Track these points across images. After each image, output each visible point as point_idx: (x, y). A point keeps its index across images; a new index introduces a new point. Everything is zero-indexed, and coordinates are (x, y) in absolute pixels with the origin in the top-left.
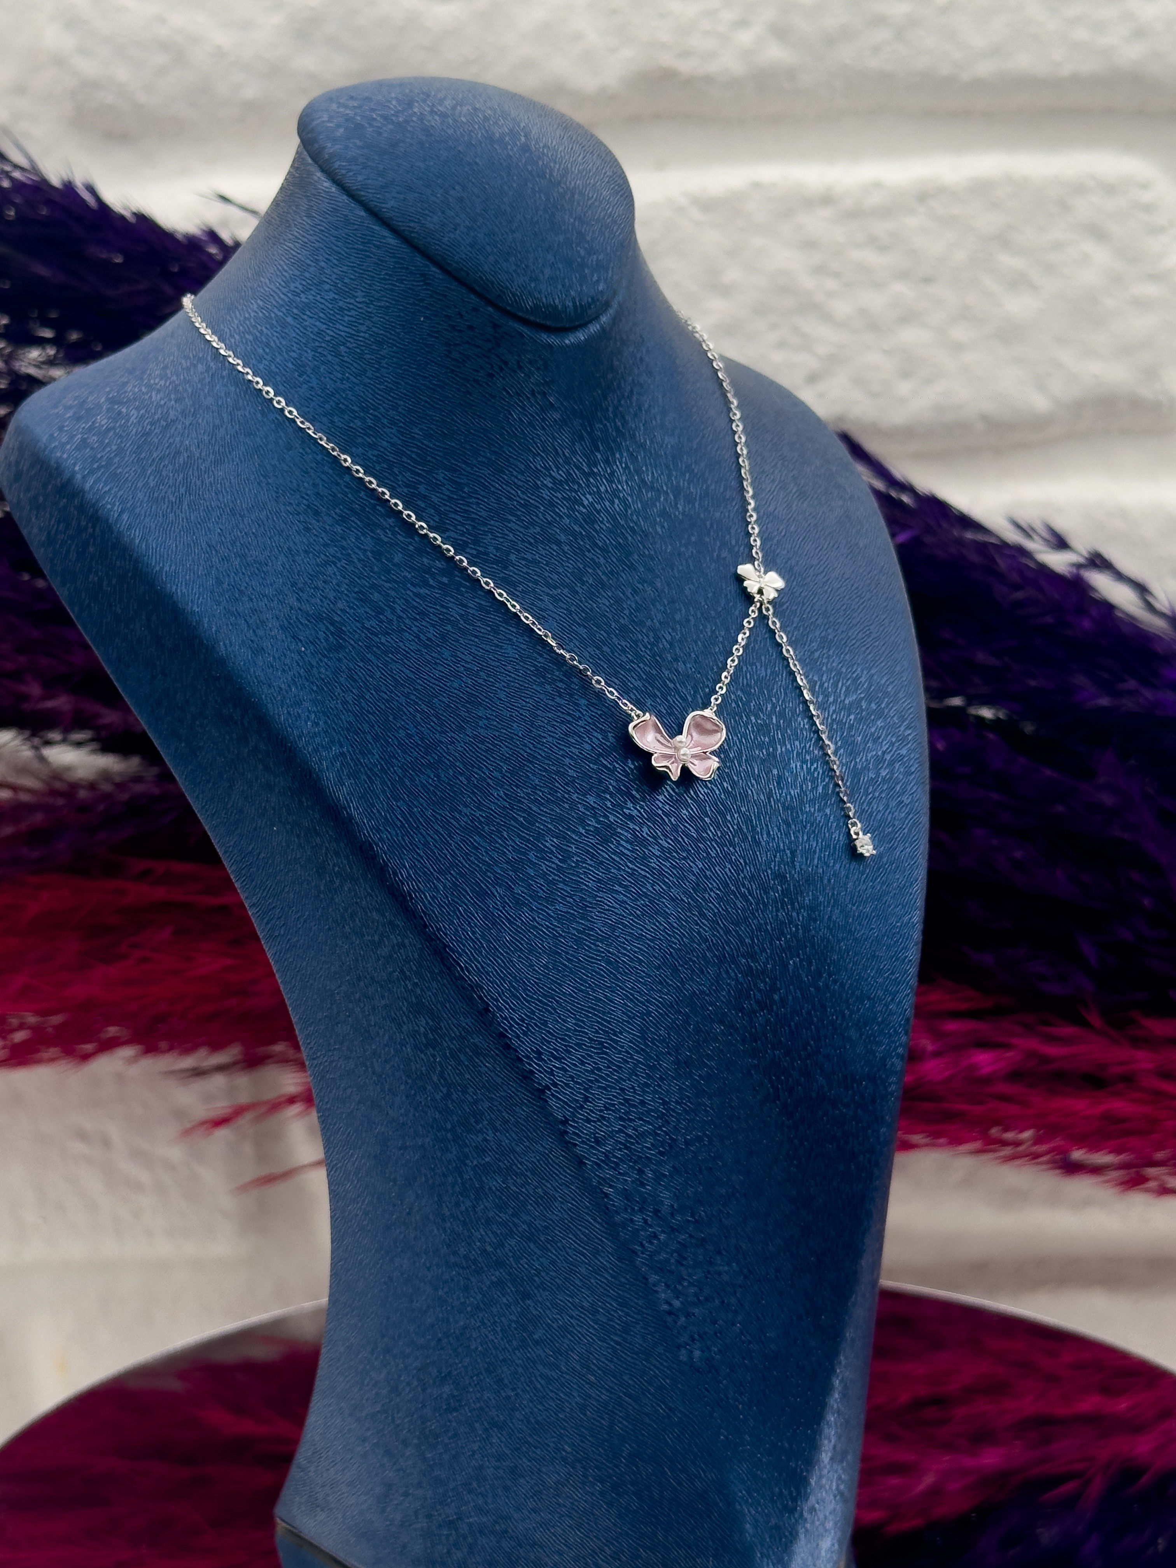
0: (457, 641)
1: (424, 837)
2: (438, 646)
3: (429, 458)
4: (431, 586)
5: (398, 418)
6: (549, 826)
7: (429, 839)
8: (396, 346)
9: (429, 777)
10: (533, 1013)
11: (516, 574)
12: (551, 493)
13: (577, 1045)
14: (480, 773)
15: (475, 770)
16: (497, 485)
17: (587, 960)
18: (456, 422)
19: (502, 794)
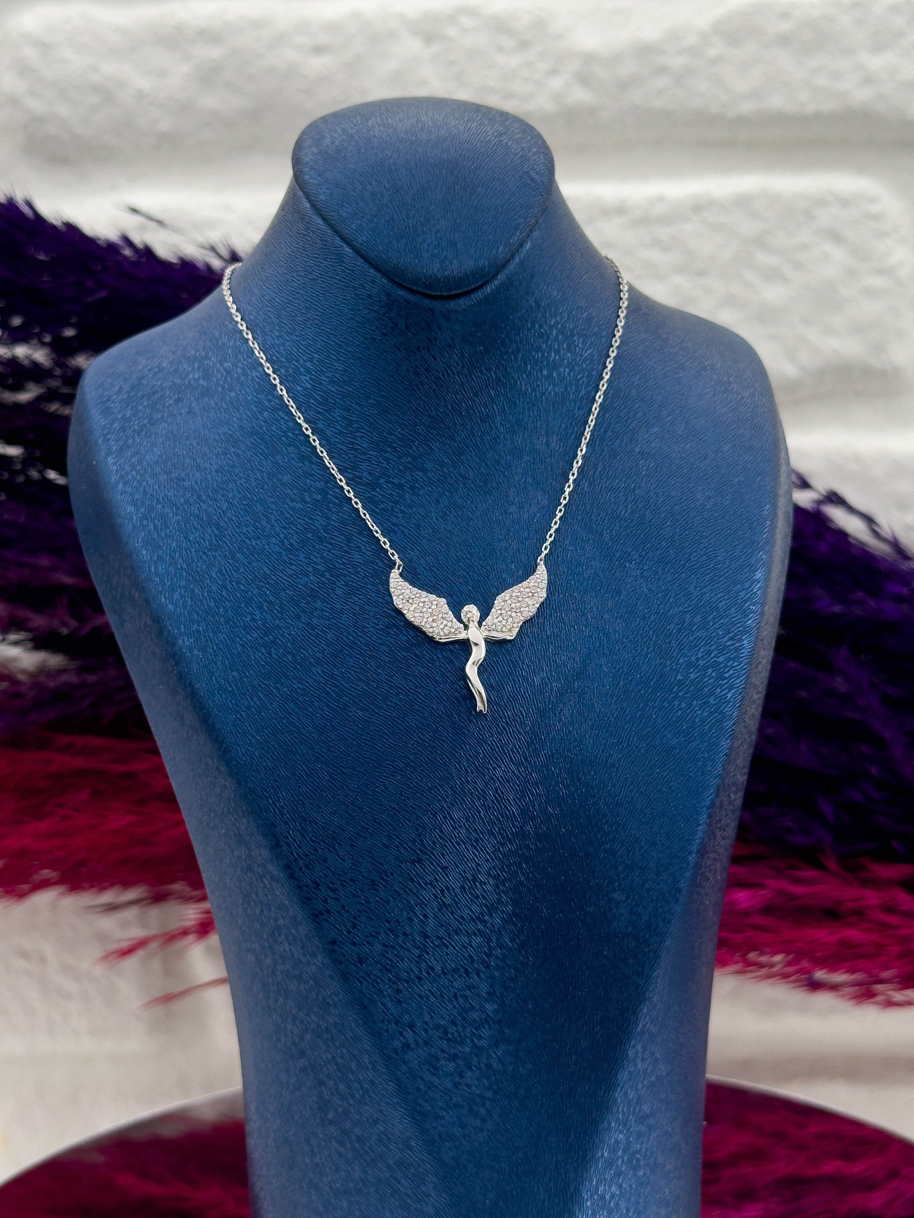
0: (314, 547)
1: (249, 702)
2: (297, 550)
3: (330, 400)
4: (306, 502)
5: (311, 367)
6: (356, 700)
7: (252, 704)
8: (318, 311)
9: (263, 654)
10: (316, 850)
11: (381, 495)
12: (427, 430)
13: (352, 880)
14: (306, 653)
15: (302, 650)
16: (381, 423)
17: (369, 812)
18: (354, 371)
19: (319, 671)
